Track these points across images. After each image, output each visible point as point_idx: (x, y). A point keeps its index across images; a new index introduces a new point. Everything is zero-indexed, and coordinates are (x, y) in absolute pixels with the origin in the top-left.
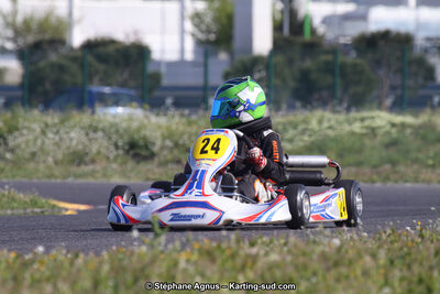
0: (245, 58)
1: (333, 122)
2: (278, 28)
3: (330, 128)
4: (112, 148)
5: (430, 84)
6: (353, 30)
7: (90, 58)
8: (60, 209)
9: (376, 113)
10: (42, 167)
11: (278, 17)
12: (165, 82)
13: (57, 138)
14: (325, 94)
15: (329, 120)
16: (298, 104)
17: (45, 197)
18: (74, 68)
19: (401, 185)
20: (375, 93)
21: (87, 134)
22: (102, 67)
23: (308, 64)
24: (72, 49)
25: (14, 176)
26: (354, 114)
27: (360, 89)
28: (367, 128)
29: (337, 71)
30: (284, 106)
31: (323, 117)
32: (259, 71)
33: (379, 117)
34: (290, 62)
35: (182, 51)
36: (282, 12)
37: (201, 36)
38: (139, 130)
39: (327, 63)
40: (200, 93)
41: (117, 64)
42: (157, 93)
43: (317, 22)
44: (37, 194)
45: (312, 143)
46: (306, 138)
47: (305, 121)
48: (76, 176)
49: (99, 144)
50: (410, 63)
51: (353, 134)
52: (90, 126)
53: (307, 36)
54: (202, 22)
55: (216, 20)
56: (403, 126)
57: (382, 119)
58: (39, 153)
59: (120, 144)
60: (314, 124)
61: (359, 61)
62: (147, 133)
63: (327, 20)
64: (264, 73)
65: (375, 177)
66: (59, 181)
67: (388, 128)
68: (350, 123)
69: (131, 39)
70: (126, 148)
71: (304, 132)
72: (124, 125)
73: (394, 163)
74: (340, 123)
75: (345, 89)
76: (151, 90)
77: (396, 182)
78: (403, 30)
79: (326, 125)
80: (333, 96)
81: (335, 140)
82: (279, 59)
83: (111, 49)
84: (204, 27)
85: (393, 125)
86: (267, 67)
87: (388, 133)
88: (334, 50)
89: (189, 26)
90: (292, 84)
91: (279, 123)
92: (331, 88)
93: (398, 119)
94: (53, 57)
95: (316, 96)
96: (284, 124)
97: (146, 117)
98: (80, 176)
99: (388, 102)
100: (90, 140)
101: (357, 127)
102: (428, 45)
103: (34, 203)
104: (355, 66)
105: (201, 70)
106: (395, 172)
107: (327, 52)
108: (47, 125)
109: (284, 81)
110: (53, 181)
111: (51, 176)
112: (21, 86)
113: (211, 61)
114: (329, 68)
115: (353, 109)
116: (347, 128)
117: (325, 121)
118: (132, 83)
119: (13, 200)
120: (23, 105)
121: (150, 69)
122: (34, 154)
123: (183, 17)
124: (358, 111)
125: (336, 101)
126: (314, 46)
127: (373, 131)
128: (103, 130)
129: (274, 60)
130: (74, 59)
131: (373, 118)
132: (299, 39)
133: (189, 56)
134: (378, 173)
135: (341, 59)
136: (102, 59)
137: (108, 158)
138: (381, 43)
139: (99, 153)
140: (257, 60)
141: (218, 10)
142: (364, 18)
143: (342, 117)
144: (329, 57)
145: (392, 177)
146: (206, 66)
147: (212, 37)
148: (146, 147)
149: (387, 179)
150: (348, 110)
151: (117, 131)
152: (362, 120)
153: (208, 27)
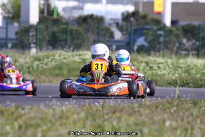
0: (26, 25)
1: (66, 56)
2: (41, 12)
3: (65, 58)
5: (111, 40)
6: (76, 14)
9: (86, 52)
11: (42, 7)
14: (63, 43)
15: (64, 55)
16: (50, 47)
20: (86, 43)
23: (55, 29)
26: (75, 53)
27: (79, 41)
28: (81, 59)
29: (68, 33)
31: (61, 53)
32: (32, 32)
33: (87, 54)
34: (47, 28)
36: (44, 5)
37: (6, 15)
39: (64, 29)
40: (4, 41)
43: (60, 10)
45: (56, 66)
46: (53, 63)
47: (53, 55)
50: (102, 30)
51: (75, 62)
53: (55, 16)
54: (6, 8)
55: (13, 7)
60: (57, 57)
61: (79, 28)
63: (64, 9)
64: (34, 33)
68: (73, 57)
71: (52, 60)
74: (69, 57)
75: (73, 40)
78: (99, 15)
79: (62, 57)
80: (66, 44)
81: (66, 64)
82: (42, 26)
84: (7, 11)
86: (36, 30)
88: (67, 23)
90: (47, 38)
91: (41, 56)
92: (66, 40)
95: (59, 44)
96: (43, 57)
101: (77, 59)
102: (111, 22)
104: (77, 30)
105: (5, 30)
107: (64, 24)
109: (44, 36)
113: (10, 27)
114: (65, 31)
115: (75, 50)
116: (72, 59)
124: (77, 51)
125: (67, 47)
126: (58, 21)
129: (39, 27)
131: (85, 54)
132: (52, 18)
135: (70, 27)
138: (89, 20)
140: (31, 27)
141: (13, 3)
142: (82, 8)
143: (70, 54)
144: (65, 26)
146: (7, 28)
147: (11, 15)
150: (73, 51)
152: (80, 55)
153: (9, 10)
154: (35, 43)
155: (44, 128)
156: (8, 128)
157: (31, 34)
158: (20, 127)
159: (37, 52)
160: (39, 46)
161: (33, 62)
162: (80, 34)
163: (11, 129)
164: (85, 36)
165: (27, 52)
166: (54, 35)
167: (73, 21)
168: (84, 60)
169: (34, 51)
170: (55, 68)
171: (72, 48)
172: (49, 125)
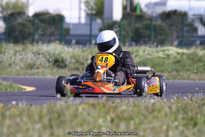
0: (109, 22)
1: (150, 52)
2: (124, 8)
3: (149, 54)
4: (47, 62)
6: (159, 10)
7: (37, 21)
8: (22, 89)
9: (170, 48)
10: (14, 70)
11: (125, 3)
12: (72, 32)
13: (21, 57)
14: (146, 39)
15: (148, 51)
16: (134, 43)
17: (15, 83)
18: (29, 25)
20: (169, 39)
21: (35, 56)
22: (42, 25)
23: (138, 25)
24: (28, 17)
26: (159, 48)
27: (163, 37)
28: (165, 54)
29: (152, 29)
30: (127, 44)
31: (145, 49)
32: (116, 28)
34: (130, 24)
35: (80, 18)
36: (126, 1)
37: (89, 12)
38: (59, 54)
40: (88, 38)
41: (49, 23)
42: (68, 38)
43: (143, 6)
44: (12, 82)
45: (140, 61)
46: (137, 59)
47: (137, 51)
48: (30, 75)
49: (41, 60)
50: (186, 25)
51: (159, 57)
52: (37, 52)
53: (138, 12)
54: (89, 5)
55: (96, 4)
56: (183, 54)
57: (173, 50)
58: (13, 64)
59: (51, 60)
60: (141, 53)
61: (163, 24)
62: (63, 56)
63: (147, 6)
64: (118, 29)
65: (170, 77)
66: (22, 77)
67: (176, 55)
68: (158, 52)
69: (57, 12)
70: (54, 62)
71: (136, 56)
72: (52, 52)
73: (178, 71)
74: (152, 52)
75: (156, 37)
76: (65, 36)
78: (183, 10)
79: (146, 53)
80: (150, 40)
81: (151, 60)
83: (46, 16)
84: (90, 8)
85: (178, 53)
86: (120, 26)
87: (176, 57)
88: (151, 19)
89: (83, 6)
90: (131, 34)
92: (149, 37)
93: (181, 51)
94: (20, 20)
95: (142, 40)
97: (63, 48)
98: (32, 75)
99: (176, 43)
100: (37, 59)
101: (161, 54)
103: (11, 86)
104: (160, 26)
105: (89, 27)
106: (179, 75)
108: (16, 51)
109: (127, 33)
110: (19, 76)
111: (18, 74)
112: (5, 33)
113: (93, 23)
114: (148, 27)
115: (159, 46)
116: (156, 55)
117: (146, 51)
118: (56, 33)
119: (1, 84)
120: (6, 41)
121: (65, 26)
122: (10, 65)
123: (80, 3)
124: (161, 47)
125: (151, 42)
126: (141, 17)
128: (42, 54)
129: (123, 23)
130: (30, 21)
131: (168, 50)
132: (134, 14)
133: (83, 21)
135: (154, 23)
136: (42, 21)
137: (45, 67)
138: (173, 16)
139: (41, 64)
140: (115, 23)
143: (154, 50)
144: (148, 22)
146: (91, 25)
147: (94, 12)
148: (63, 62)
149: (175, 78)
150: (157, 46)
151: (49, 54)
152: (164, 51)
153: (92, 7)
155: (137, 120)
156: (101, 121)
157: (115, 30)
158: (112, 120)
160: (123, 43)
162: (163, 29)
163: (104, 122)
164: (168, 31)
166: (137, 31)
167: (156, 17)
168: (168, 55)
170: (139, 64)
171: (155, 44)
172: (142, 118)
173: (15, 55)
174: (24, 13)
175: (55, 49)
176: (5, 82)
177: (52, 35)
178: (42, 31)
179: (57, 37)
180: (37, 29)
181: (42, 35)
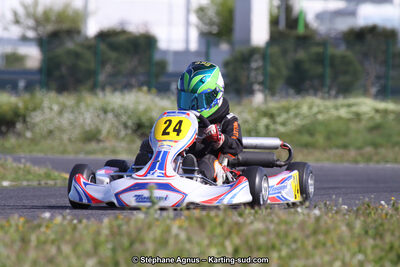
0: (244, 49)
1: (322, 108)
2: (274, 22)
3: (320, 112)
4: (121, 127)
6: (343, 25)
7: (103, 47)
9: (361, 100)
10: (56, 143)
11: (275, 11)
12: (171, 68)
13: (72, 117)
14: (316, 82)
15: (318, 106)
16: (292, 91)
17: (57, 170)
18: (88, 55)
19: (381, 166)
20: (361, 82)
21: (98, 116)
22: (113, 55)
23: (301, 55)
24: (87, 38)
25: (31, 152)
26: (341, 101)
27: (348, 79)
28: (353, 113)
29: (327, 62)
31: (313, 103)
32: (256, 61)
33: (364, 103)
34: (284, 52)
35: (187, 41)
36: (279, 8)
37: (206, 28)
38: (146, 111)
39: (318, 55)
41: (128, 51)
42: (163, 79)
43: (310, 17)
44: (50, 167)
45: (303, 126)
46: (298, 121)
47: (297, 107)
48: (87, 153)
50: (394, 56)
51: (339, 118)
52: (102, 107)
53: (301, 30)
54: (205, 15)
55: (218, 13)
56: (386, 112)
57: (367, 105)
59: (130, 123)
60: (305, 109)
61: (349, 54)
62: (153, 115)
63: (320, 16)
64: (260, 63)
65: (359, 158)
67: (372, 114)
68: (337, 108)
69: (141, 30)
70: (135, 128)
71: (296, 115)
72: (132, 107)
73: (376, 145)
74: (327, 108)
75: (335, 77)
76: (157, 76)
77: (378, 162)
78: (389, 25)
79: (315, 110)
80: (322, 85)
81: (325, 124)
82: (275, 50)
83: (122, 38)
84: (207, 21)
85: (377, 111)
86: (264, 57)
87: (372, 118)
88: (324, 43)
89: (194, 19)
90: (285, 72)
92: (321, 77)
93: (382, 105)
94: (70, 45)
95: (307, 83)
96: (278, 109)
97: (153, 101)
98: (91, 153)
99: (374, 90)
101: (343, 113)
103: (48, 176)
104: (343, 57)
106: (377, 154)
107: (318, 44)
109: (278, 69)
110: (66, 156)
111: (64, 152)
112: (40, 71)
113: (213, 51)
114: (320, 59)
115: (341, 96)
116: (334, 113)
117: (315, 107)
118: (141, 70)
119: (29, 172)
120: (42, 87)
121: (157, 57)
122: (51, 132)
123: (188, 11)
124: (345, 97)
125: (326, 89)
126: (307, 39)
127: (358, 116)
128: (113, 110)
129: (270, 50)
130: (89, 48)
131: (358, 104)
132: (293, 33)
133: (194, 46)
134: (362, 155)
135: (331, 50)
136: (114, 47)
137: (117, 137)
138: (369, 37)
140: (254, 51)
141: (223, 5)
142: (353, 14)
143: (329, 103)
144: (319, 49)
145: (375, 158)
146: (207, 54)
147: (215, 30)
149: (369, 159)
150: (336, 97)
151: (126, 112)
152: (349, 106)
153: (211, 19)
154: (261, 83)
157: (254, 65)
159: (266, 101)
160: (270, 90)
161: (257, 120)
164: (359, 67)
165: (245, 101)
166: (297, 66)
167: (336, 39)
169: (259, 98)
170: (300, 131)
171: (333, 92)
173: (61, 113)
174: (78, 32)
175: (138, 103)
176: (36, 168)
177: (132, 73)
178: (114, 67)
179: (142, 78)
180: (103, 63)
181: (114, 75)
